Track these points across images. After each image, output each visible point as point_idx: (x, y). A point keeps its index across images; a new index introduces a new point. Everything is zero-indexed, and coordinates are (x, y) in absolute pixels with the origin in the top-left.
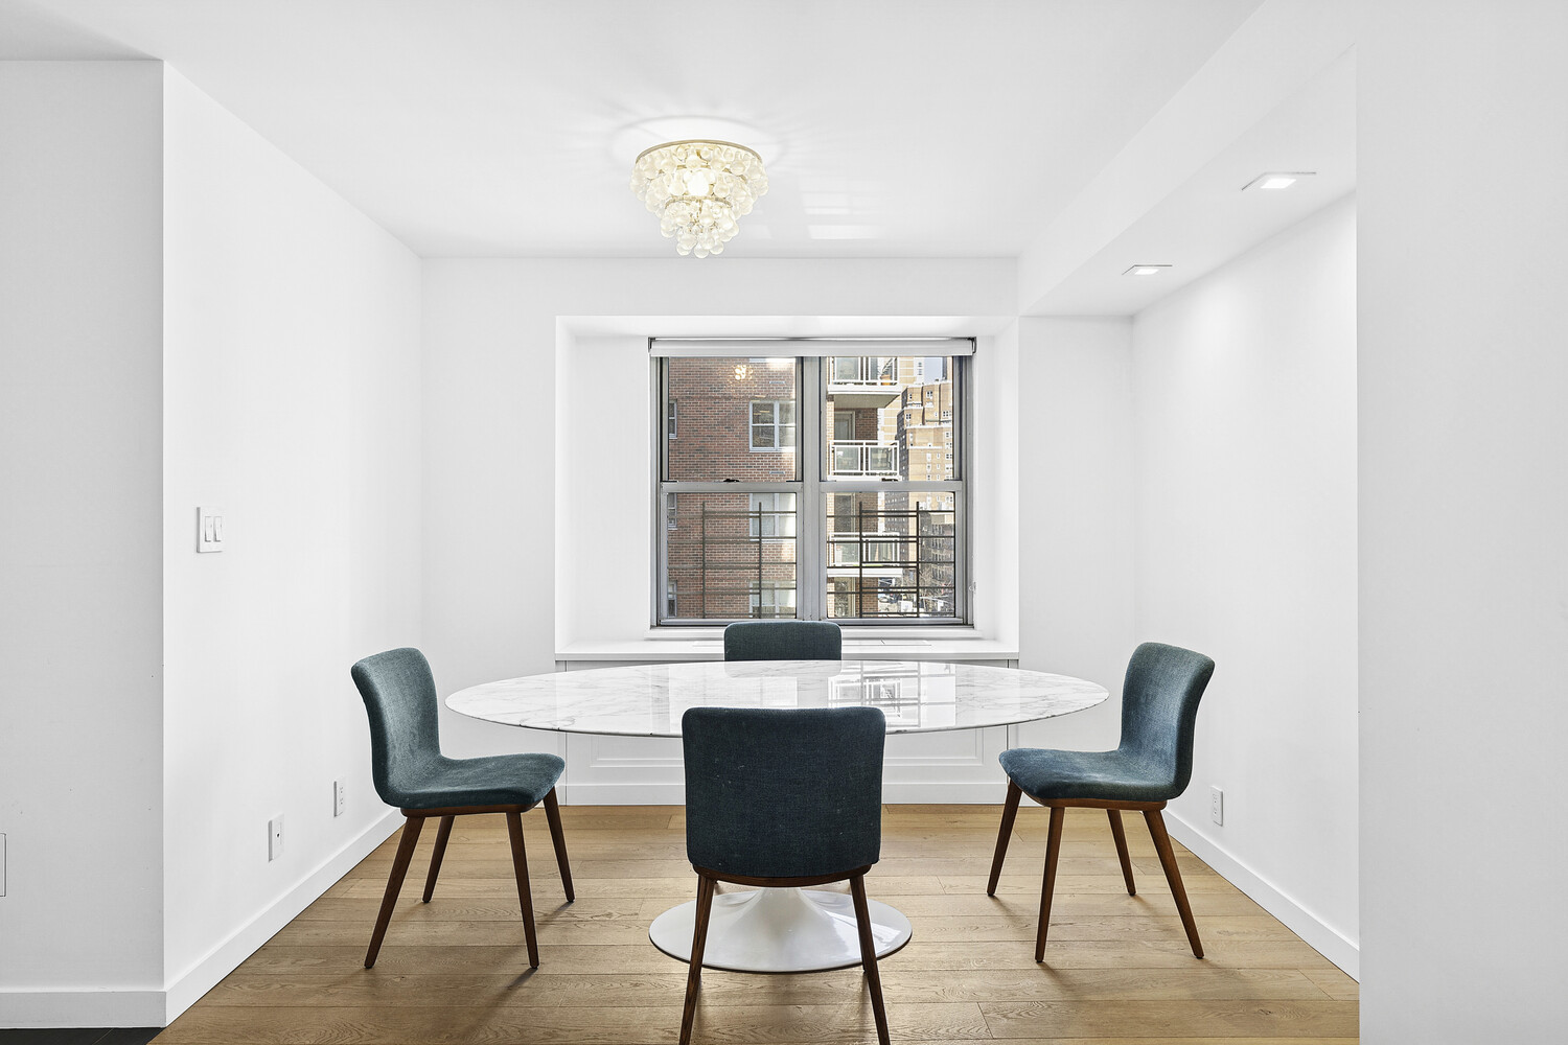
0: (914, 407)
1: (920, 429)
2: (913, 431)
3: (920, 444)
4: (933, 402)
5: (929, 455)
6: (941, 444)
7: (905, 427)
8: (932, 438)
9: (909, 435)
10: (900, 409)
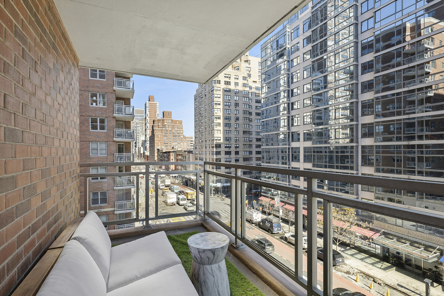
0: (156, 124)
1: (157, 130)
2: (156, 130)
3: (157, 133)
4: (160, 123)
5: (160, 136)
6: (162, 133)
7: (154, 129)
8: (160, 132)
9: (155, 131)
10: (153, 125)
